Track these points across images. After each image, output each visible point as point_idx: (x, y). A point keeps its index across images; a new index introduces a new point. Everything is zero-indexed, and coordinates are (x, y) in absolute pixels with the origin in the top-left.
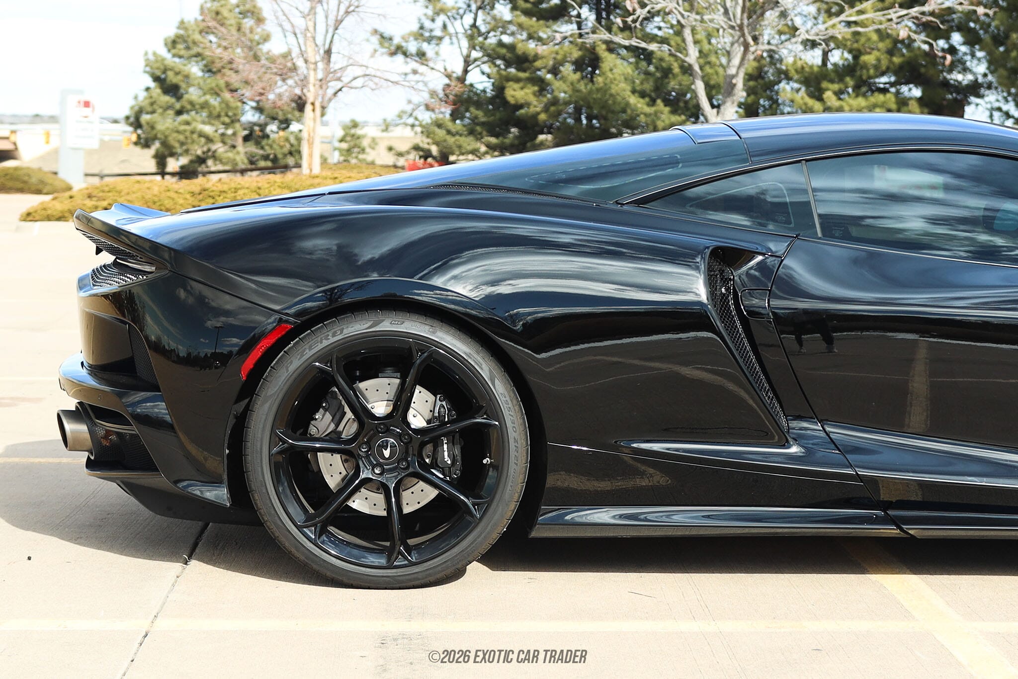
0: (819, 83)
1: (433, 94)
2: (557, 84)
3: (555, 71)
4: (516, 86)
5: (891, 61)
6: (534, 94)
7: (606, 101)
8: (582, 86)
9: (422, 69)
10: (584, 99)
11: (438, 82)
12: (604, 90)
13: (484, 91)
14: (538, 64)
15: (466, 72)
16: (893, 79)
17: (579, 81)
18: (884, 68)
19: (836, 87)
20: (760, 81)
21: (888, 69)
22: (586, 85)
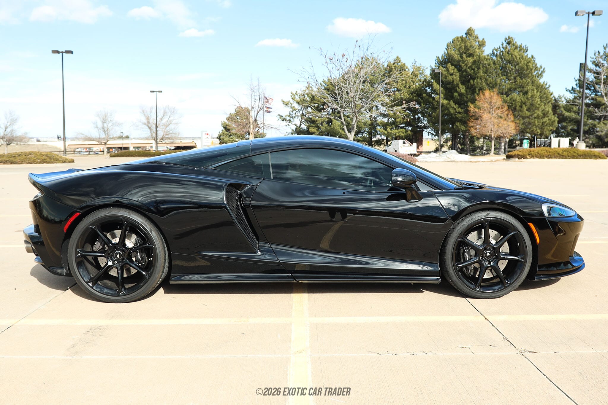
0: (386, 126)
1: (293, 130)
2: (322, 127)
3: (322, 124)
4: (312, 128)
5: (403, 121)
6: (317, 130)
7: (334, 132)
8: (328, 128)
9: (290, 124)
10: (329, 131)
11: (294, 127)
12: (333, 128)
13: (305, 129)
14: (317, 122)
15: (301, 125)
16: (404, 125)
17: (327, 126)
18: (402, 122)
19: (390, 127)
20: (372, 126)
21: (403, 122)
22: (329, 127)
